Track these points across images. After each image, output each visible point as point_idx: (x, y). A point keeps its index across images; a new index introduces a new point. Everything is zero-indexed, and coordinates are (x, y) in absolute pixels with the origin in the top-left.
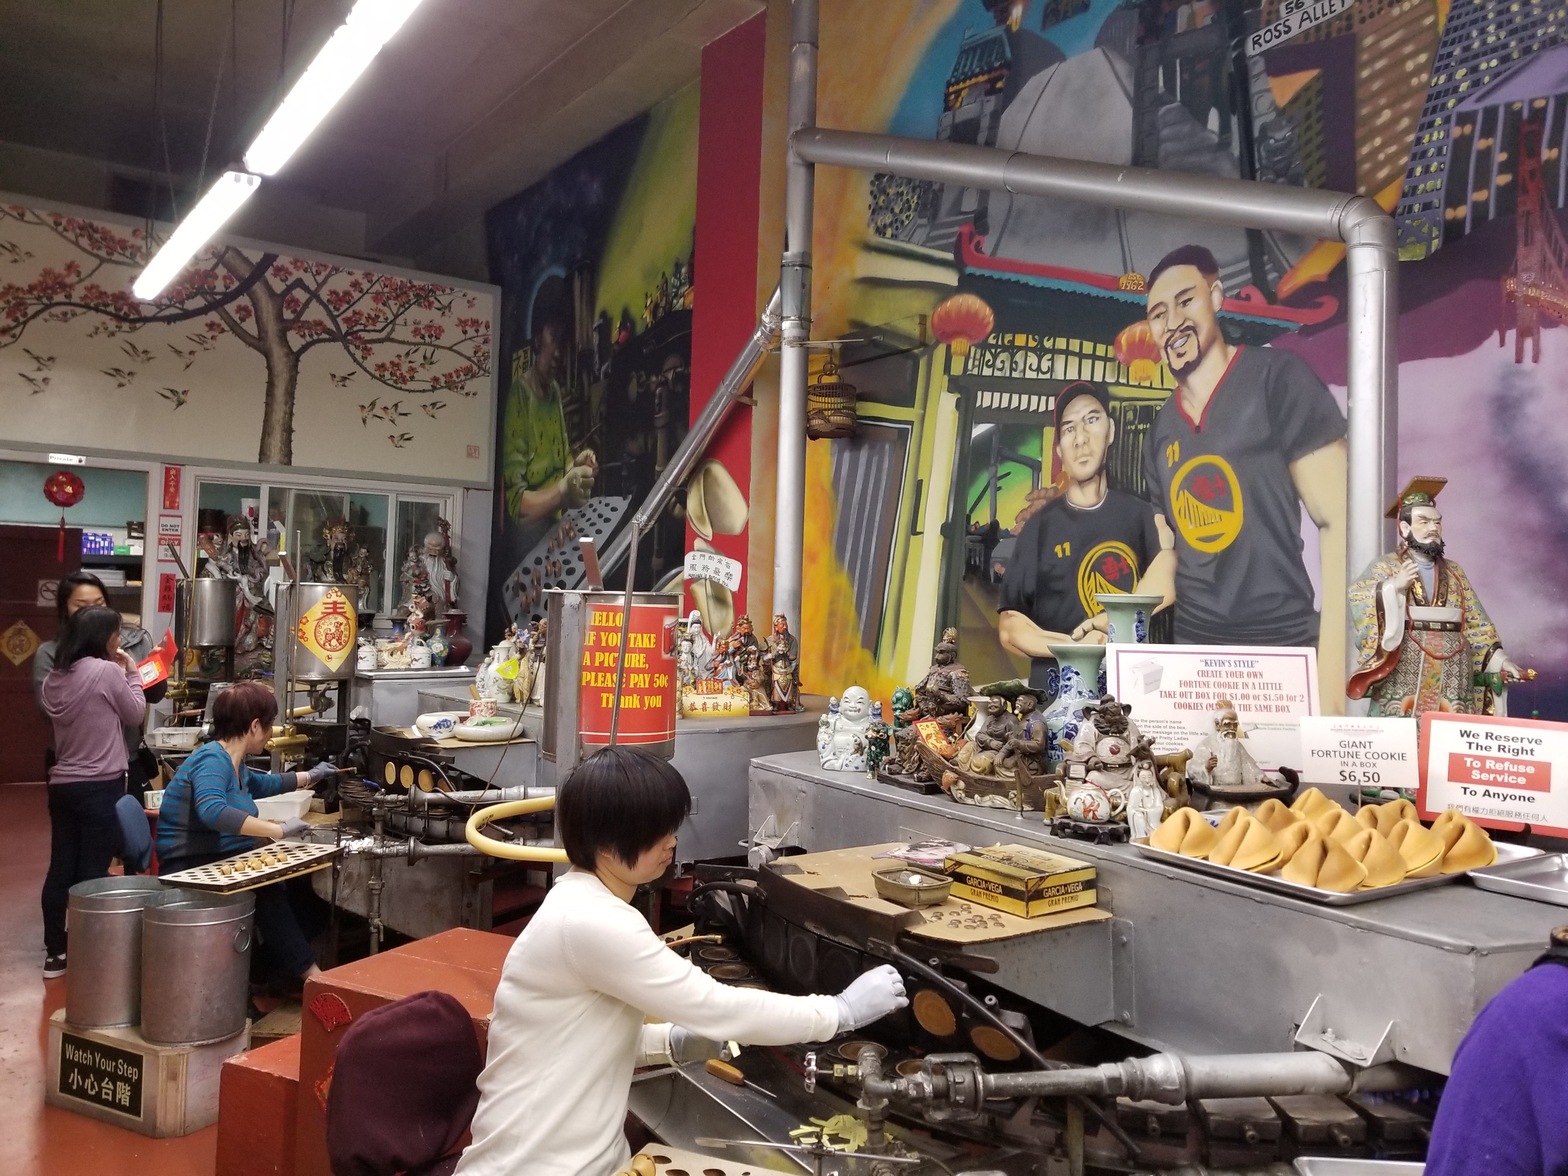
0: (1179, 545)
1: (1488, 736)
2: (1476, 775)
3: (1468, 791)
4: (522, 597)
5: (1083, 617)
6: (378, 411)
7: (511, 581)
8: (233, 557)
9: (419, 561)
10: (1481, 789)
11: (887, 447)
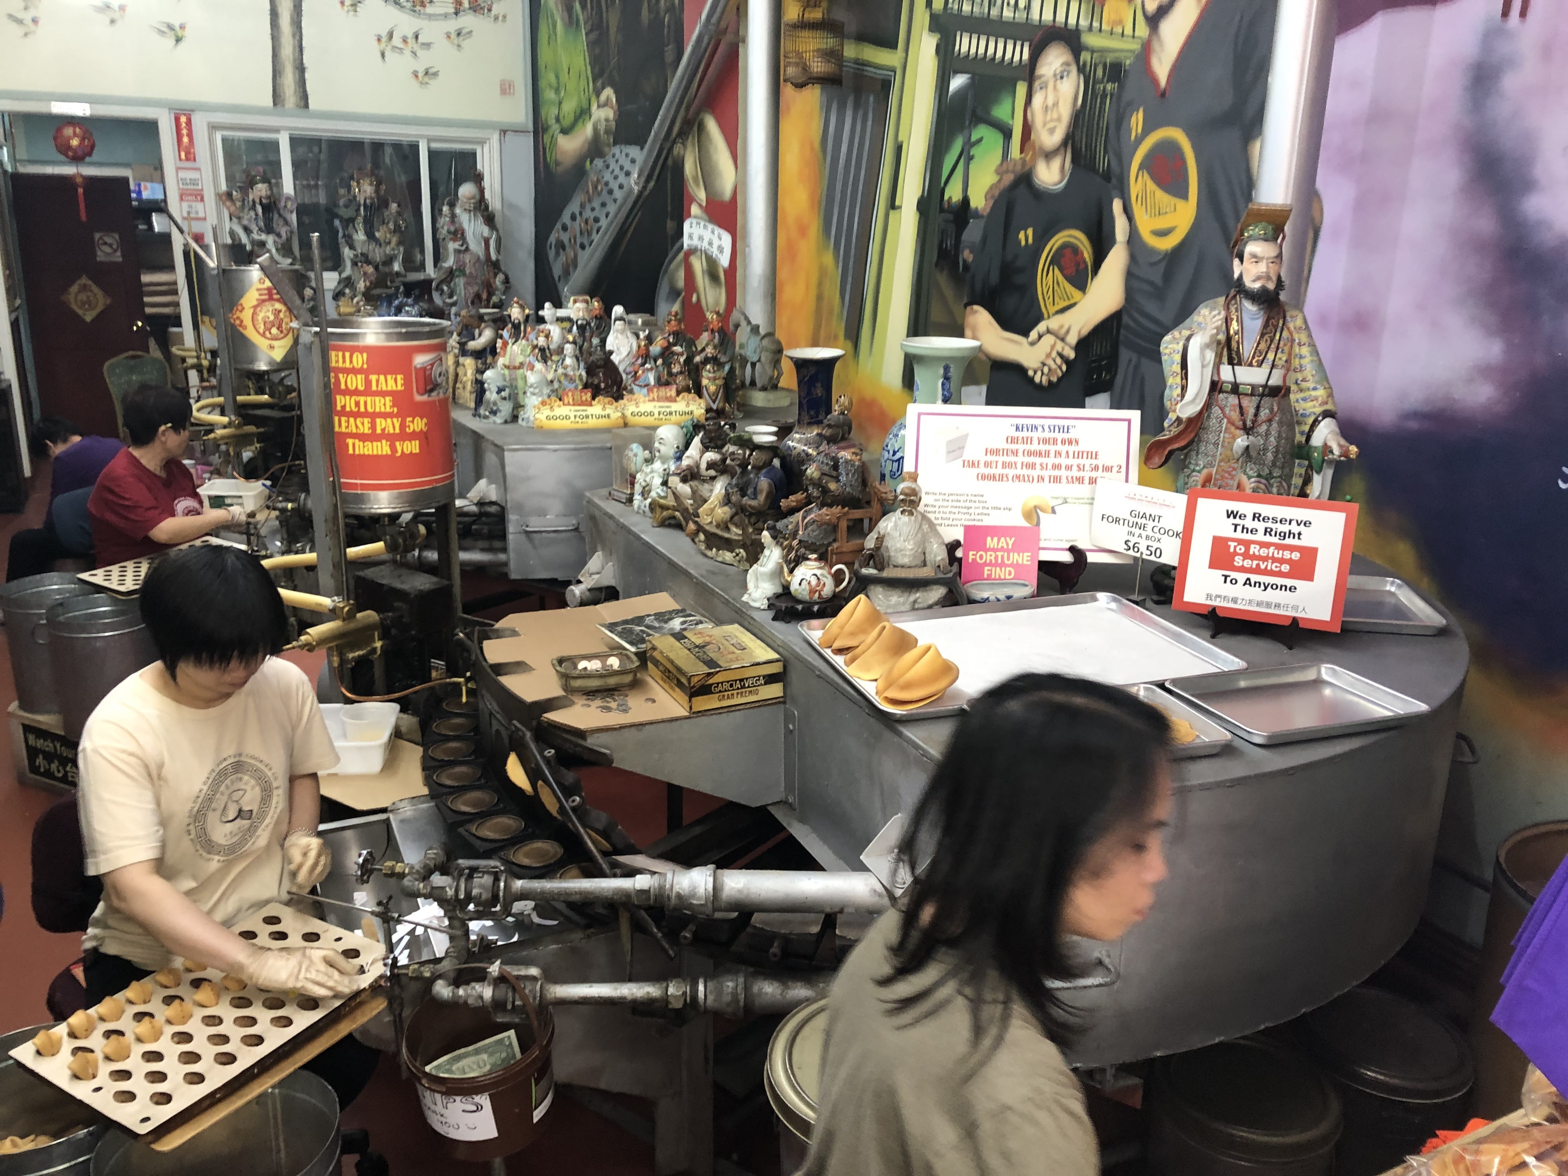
0: (1134, 238)
1: (1256, 517)
2: (1238, 561)
3: (1229, 579)
4: (562, 258)
5: (1039, 318)
6: (397, 41)
7: (552, 239)
8: (257, 215)
9: (453, 216)
10: (1242, 577)
11: (871, 99)
